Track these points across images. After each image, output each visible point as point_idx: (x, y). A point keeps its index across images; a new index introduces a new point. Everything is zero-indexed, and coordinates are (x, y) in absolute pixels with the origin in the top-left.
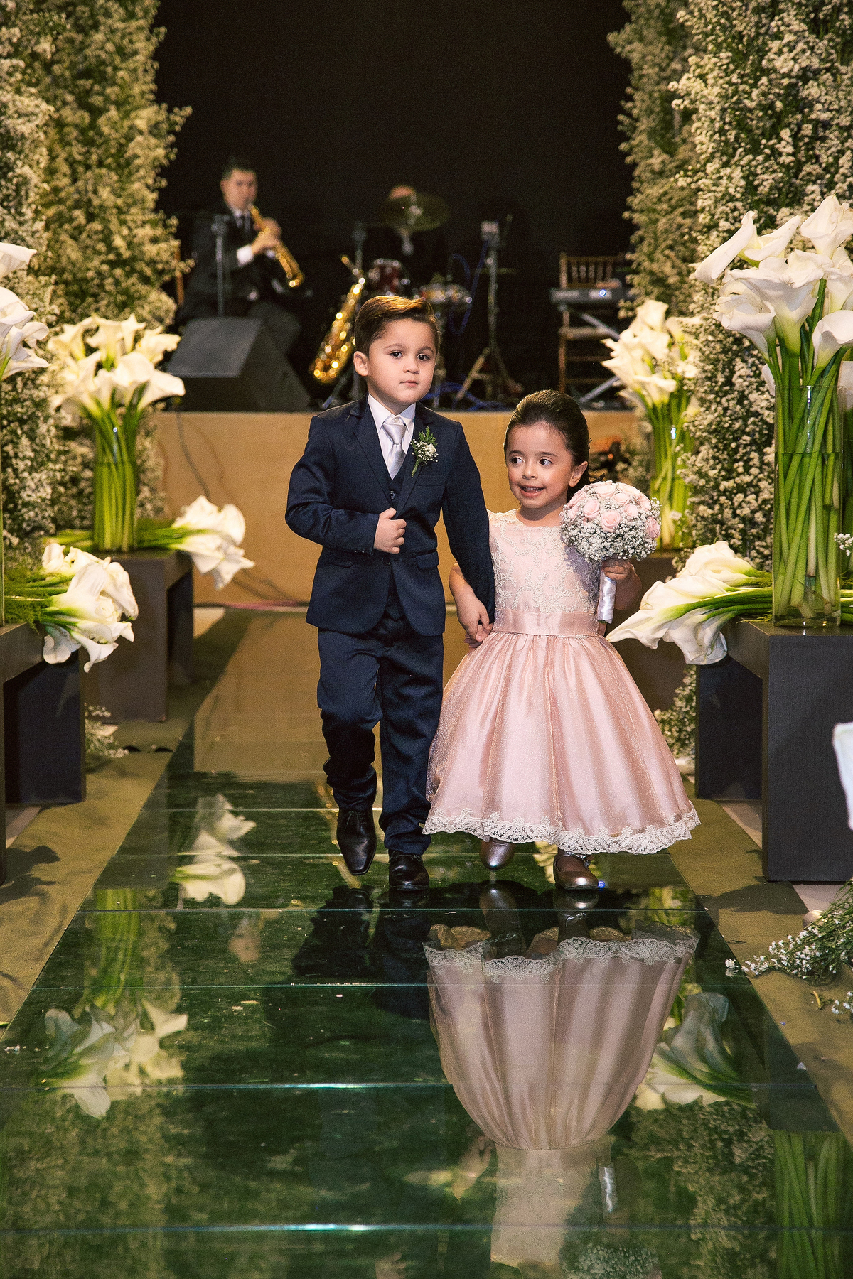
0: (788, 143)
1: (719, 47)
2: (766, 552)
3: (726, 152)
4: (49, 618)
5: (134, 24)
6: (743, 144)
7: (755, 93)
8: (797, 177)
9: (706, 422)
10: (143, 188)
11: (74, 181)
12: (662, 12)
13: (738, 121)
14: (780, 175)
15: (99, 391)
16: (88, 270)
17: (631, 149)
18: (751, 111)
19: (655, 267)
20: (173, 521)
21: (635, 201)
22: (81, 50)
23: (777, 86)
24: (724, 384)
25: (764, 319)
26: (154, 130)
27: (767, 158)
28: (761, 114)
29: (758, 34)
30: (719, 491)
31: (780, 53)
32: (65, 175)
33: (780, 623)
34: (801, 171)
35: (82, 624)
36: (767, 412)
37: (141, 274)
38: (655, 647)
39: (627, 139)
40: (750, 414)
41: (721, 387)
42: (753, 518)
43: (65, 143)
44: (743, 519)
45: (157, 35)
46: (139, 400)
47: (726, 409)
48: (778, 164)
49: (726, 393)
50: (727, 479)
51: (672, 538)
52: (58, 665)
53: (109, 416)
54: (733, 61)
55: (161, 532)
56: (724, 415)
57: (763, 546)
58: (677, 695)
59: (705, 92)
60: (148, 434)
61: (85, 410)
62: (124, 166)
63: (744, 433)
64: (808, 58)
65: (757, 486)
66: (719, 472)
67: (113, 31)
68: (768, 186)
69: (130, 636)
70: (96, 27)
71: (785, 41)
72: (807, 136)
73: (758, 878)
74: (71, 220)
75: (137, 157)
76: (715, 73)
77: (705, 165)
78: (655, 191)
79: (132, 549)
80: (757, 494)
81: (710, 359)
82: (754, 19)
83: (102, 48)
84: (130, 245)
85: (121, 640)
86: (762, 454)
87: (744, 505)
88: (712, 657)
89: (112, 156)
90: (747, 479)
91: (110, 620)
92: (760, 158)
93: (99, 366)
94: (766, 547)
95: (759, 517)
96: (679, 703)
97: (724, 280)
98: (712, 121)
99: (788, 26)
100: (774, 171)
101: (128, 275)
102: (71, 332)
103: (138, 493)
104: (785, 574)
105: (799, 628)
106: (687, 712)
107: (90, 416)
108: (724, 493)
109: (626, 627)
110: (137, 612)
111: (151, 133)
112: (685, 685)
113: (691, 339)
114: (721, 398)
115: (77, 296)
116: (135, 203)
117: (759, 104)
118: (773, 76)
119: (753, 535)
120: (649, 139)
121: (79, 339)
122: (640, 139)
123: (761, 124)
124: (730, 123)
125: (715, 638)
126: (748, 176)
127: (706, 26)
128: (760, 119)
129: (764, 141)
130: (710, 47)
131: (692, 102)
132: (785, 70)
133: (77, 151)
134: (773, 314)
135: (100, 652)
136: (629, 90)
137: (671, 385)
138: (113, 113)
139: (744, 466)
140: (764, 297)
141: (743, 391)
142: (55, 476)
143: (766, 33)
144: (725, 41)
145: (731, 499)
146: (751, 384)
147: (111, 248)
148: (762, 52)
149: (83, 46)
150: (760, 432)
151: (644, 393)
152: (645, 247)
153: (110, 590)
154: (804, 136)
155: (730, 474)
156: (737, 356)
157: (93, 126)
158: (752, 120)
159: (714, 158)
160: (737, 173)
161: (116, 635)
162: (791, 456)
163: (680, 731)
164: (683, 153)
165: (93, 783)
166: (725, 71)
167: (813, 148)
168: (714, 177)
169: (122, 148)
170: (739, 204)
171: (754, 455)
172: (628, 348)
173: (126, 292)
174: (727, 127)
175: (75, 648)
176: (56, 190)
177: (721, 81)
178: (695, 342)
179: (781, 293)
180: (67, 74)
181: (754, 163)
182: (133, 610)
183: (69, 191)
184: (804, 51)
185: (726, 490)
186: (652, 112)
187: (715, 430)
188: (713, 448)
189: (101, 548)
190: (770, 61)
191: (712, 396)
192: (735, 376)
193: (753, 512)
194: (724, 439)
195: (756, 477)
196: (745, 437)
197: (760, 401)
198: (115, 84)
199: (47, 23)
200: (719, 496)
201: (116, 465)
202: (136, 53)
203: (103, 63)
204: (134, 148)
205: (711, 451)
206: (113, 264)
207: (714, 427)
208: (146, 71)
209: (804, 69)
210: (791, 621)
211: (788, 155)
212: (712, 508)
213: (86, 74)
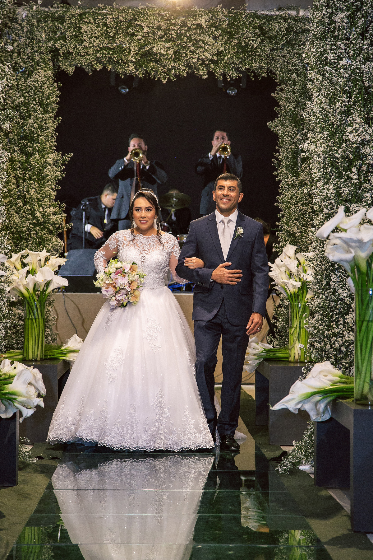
0: (355, 174)
1: (323, 129)
2: (347, 365)
3: (327, 178)
4: (3, 396)
5: (47, 115)
6: (334, 174)
7: (340, 150)
8: (359, 189)
9: (317, 303)
10: (50, 190)
11: (18, 186)
12: (292, 113)
13: (332, 163)
14: (352, 188)
15: (28, 284)
16: (24, 227)
17: (278, 174)
18: (338, 159)
19: (289, 228)
20: (61, 346)
21: (280, 198)
22: (22, 127)
23: (350, 148)
24: (326, 285)
25: (349, 256)
26: (56, 163)
27: (346, 180)
28: (342, 160)
29: (341, 124)
30: (324, 336)
31: (351, 132)
32: (13, 184)
33: (358, 402)
34: (362, 187)
35: (19, 399)
36: (347, 299)
37: (48, 229)
38: (297, 412)
39: (276, 170)
40: (338, 299)
41: (324, 286)
42: (341, 349)
43: (14, 169)
44: (336, 349)
45: (58, 121)
46: (47, 289)
47: (327, 297)
48: (351, 183)
49: (327, 290)
50: (328, 330)
51: (300, 357)
52: (7, 419)
53: (32, 296)
54: (329, 136)
55: (56, 351)
56: (326, 300)
57: (345, 363)
58: (304, 434)
59: (316, 150)
60: (50, 304)
61: (21, 293)
62: (41, 180)
63: (336, 308)
64: (364, 135)
65: (342, 334)
66: (324, 327)
67: (37, 119)
68: (346, 193)
69: (42, 405)
70: (29, 116)
71: (354, 127)
72: (364, 171)
73: (349, 530)
74: (16, 204)
75: (48, 175)
76: (321, 141)
77: (316, 183)
78: (289, 194)
79: (42, 359)
80: (342, 337)
81: (319, 273)
82: (339, 117)
83: (32, 126)
84: (43, 216)
85: (38, 407)
86: (344, 319)
87: (336, 343)
88: (324, 417)
89: (36, 175)
90: (337, 330)
91: (33, 397)
92: (342, 180)
93: (28, 273)
94: (347, 363)
95: (343, 348)
96: (305, 438)
97: (330, 238)
98: (320, 163)
99: (355, 120)
100: (349, 187)
101: (42, 230)
102: (15, 256)
103: (45, 331)
104: (360, 379)
105: (367, 405)
106: (309, 443)
107: (23, 296)
108: (326, 337)
109: (283, 403)
110: (46, 393)
111: (54, 165)
112: (308, 430)
113: (310, 264)
114: (325, 291)
115: (18, 240)
116: (46, 197)
117: (342, 156)
118: (348, 143)
119: (340, 357)
120: (286, 170)
121: (19, 261)
122: (282, 170)
123: (343, 165)
124: (328, 164)
125: (326, 408)
126: (337, 188)
127: (316, 120)
128: (342, 162)
129: (344, 173)
130: (319, 129)
131: (310, 154)
132: (354, 140)
133: (19, 172)
134: (353, 254)
135: (28, 413)
136: (277, 147)
137: (299, 284)
138: (37, 155)
139: (336, 324)
140: (349, 246)
141: (335, 289)
142: (7, 325)
143: (345, 123)
144: (325, 127)
145: (330, 340)
146: (339, 285)
147: (34, 217)
148: (343, 132)
149: (23, 125)
150: (343, 308)
151: (286, 287)
152: (284, 219)
153: (33, 382)
154: (363, 171)
155: (329, 328)
156: (332, 272)
157: (27, 161)
158: (338, 163)
159: (320, 180)
160: (332, 187)
161: (36, 404)
162: (363, 322)
163: (306, 452)
164: (303, 176)
165: (21, 476)
166: (326, 140)
167: (367, 176)
168: (321, 189)
169: (40, 172)
170: (333, 202)
171: (340, 319)
172: (278, 266)
173: (41, 238)
174: (326, 166)
175: (15, 410)
176: (9, 190)
177: (324, 145)
178: (312, 265)
179: (357, 244)
180: (16, 138)
181: (340, 183)
182: (44, 392)
183: (15, 192)
184: (362, 132)
185: (327, 336)
186: (288, 158)
187: (322, 307)
188: (321, 315)
189: (27, 359)
190: (347, 136)
191: (320, 291)
192: (331, 282)
193: (341, 346)
194: (326, 311)
195: (342, 329)
196: (336, 310)
197: (343, 293)
198: (38, 142)
199: (8, 115)
200: (324, 338)
201: (35, 319)
202: (48, 128)
203: (33, 133)
204: (46, 171)
205: (320, 316)
206: (35, 225)
207: (321, 305)
208: (52, 136)
209: (363, 140)
210: (363, 402)
211: (356, 179)
212: (321, 344)
213: (25, 138)
